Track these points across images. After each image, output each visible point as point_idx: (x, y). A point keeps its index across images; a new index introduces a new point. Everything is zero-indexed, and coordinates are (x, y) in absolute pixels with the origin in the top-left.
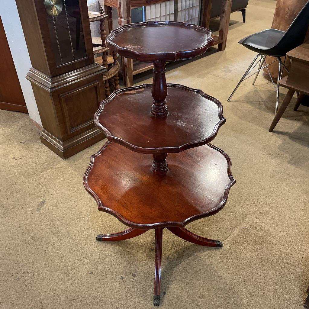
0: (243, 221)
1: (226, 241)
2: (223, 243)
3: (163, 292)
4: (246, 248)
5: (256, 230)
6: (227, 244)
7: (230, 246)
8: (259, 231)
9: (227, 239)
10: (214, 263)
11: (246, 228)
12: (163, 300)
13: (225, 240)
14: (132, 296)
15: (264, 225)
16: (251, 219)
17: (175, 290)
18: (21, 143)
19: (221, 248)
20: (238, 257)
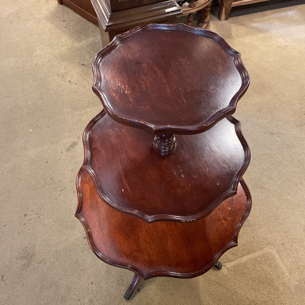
0: (260, 249)
1: (228, 264)
2: (224, 266)
3: (138, 288)
4: (245, 282)
5: (269, 266)
6: (227, 268)
7: (229, 272)
8: (271, 270)
9: (230, 263)
10: (202, 282)
11: (259, 259)
12: (134, 297)
13: (228, 262)
14: (109, 278)
15: (281, 264)
16: (271, 250)
17: (150, 292)
18: (82, 64)
19: (218, 270)
20: (230, 288)
